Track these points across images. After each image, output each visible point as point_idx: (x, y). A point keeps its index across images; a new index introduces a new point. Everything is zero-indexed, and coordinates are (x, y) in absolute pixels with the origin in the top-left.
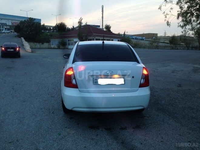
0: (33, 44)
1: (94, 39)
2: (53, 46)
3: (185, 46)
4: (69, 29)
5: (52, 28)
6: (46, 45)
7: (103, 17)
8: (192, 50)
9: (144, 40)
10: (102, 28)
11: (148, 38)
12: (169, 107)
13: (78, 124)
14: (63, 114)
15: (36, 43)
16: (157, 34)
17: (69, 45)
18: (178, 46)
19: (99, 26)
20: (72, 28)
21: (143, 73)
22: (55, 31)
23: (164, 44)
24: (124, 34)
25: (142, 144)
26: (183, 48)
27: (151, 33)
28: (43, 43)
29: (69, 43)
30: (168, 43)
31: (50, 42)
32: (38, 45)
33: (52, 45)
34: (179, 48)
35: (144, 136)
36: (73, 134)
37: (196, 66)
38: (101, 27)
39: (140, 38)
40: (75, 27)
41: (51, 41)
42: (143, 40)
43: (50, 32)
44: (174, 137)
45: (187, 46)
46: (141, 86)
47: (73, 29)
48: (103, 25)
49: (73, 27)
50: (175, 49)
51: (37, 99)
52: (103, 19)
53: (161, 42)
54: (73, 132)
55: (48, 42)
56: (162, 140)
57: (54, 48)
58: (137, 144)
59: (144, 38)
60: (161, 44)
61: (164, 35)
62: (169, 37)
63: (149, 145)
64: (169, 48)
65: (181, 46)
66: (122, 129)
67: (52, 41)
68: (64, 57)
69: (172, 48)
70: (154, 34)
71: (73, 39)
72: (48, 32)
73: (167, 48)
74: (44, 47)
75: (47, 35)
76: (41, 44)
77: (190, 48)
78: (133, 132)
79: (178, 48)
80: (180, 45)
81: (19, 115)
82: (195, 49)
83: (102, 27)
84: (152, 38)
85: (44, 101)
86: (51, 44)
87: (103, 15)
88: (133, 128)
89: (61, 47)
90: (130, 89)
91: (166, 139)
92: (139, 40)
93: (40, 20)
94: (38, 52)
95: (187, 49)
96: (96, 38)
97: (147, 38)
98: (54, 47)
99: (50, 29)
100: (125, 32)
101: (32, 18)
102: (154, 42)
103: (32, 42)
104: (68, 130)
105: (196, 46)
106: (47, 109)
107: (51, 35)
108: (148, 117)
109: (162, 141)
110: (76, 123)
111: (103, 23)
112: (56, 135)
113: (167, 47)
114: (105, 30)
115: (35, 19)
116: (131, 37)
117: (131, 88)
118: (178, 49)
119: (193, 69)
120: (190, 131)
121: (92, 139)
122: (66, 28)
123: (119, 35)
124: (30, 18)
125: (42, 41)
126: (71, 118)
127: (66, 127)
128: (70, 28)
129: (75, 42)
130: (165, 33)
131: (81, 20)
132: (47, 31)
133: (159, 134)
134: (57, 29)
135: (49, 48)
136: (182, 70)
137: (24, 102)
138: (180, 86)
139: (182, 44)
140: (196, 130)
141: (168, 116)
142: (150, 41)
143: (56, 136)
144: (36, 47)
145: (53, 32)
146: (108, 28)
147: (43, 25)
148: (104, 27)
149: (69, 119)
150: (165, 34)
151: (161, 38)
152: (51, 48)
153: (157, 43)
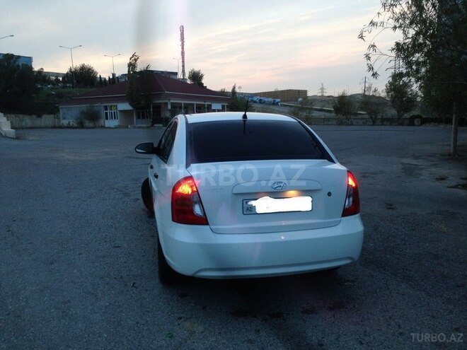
0: (16, 117)
1: (167, 103)
2: (65, 122)
3: (367, 116)
4: (103, 80)
5: (61, 79)
6: (47, 119)
7: (183, 53)
8: (382, 125)
9: (279, 104)
10: (182, 77)
11: (288, 101)
12: (388, 256)
13: (204, 308)
14: (160, 286)
15: (21, 116)
16: (305, 92)
17: (107, 118)
18: (352, 117)
19: (176, 74)
20: (111, 77)
21: (348, 185)
22: (68, 85)
23: (322, 114)
24: (234, 92)
25: (361, 343)
26: (364, 121)
27: (293, 90)
28: (40, 116)
29: (106, 113)
30: (330, 111)
31: (59, 111)
32: (27, 120)
33: (65, 118)
34: (354, 122)
35: (359, 324)
36: (202, 333)
37: (405, 161)
38: (180, 76)
39: (270, 100)
40: (117, 76)
41: (61, 111)
42: (277, 104)
43: (56, 89)
44: (423, 323)
45: (371, 118)
46: (347, 212)
47: (114, 80)
48: (183, 71)
49: (114, 75)
50: (347, 125)
51: (80, 254)
52: (183, 58)
53: (317, 110)
54: (201, 328)
55: (54, 111)
56: (401, 331)
57: (69, 127)
58: (353, 344)
59: (279, 100)
60: (315, 114)
61: (320, 94)
62: (331, 98)
63: (378, 345)
64: (334, 122)
65: (360, 116)
66: (306, 312)
67: (63, 109)
68: (137, 150)
69: (340, 123)
70: (299, 91)
71: (116, 104)
72: (52, 89)
73: (330, 123)
74: (43, 125)
75: (49, 95)
76: (34, 116)
77: (378, 122)
78: (332, 318)
79: (352, 122)
80: (357, 114)
81: (52, 297)
82: (389, 123)
83: (184, 75)
84: (296, 100)
85: (101, 259)
86: (61, 116)
87: (183, 48)
88: (331, 309)
89: (87, 123)
90: (323, 221)
91: (408, 328)
92: (267, 104)
93: (30, 59)
94: (31, 138)
95: (372, 124)
96: (172, 101)
97: (284, 101)
98: (69, 123)
99: (57, 80)
100: (234, 88)
101: (12, 55)
102: (301, 109)
103: (12, 113)
104: (187, 324)
105: (389, 116)
106: (115, 278)
107: (60, 96)
108: (353, 281)
109: (401, 334)
110: (198, 306)
111: (183, 66)
112: (163, 339)
113: (329, 119)
114: (189, 82)
115: (19, 57)
116: (250, 99)
117: (325, 219)
118: (352, 124)
119: (403, 169)
120: (451, 307)
121: (250, 341)
122: (95, 77)
123: (223, 93)
124: (7, 54)
125: (38, 111)
126: (183, 296)
127: (180, 318)
128: (105, 79)
129: (120, 111)
130: (322, 89)
131: (136, 60)
132: (49, 86)
133: (390, 318)
134: (75, 81)
135: (54, 127)
136: (381, 172)
137: (52, 263)
138: (390, 206)
139: (360, 114)
140: (460, 302)
141: (393, 277)
142: (291, 106)
143: (163, 342)
144: (24, 124)
145: (64, 87)
146: (196, 77)
147: (40, 72)
148: (187, 76)
149: (179, 299)
150: (322, 92)
151: (315, 99)
152: (61, 127)
153: (307, 111)
